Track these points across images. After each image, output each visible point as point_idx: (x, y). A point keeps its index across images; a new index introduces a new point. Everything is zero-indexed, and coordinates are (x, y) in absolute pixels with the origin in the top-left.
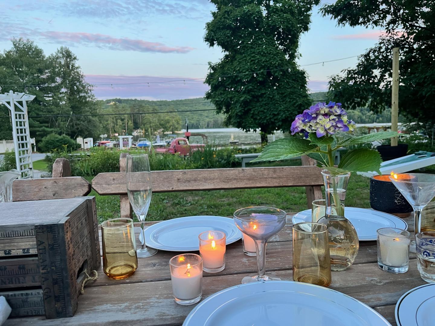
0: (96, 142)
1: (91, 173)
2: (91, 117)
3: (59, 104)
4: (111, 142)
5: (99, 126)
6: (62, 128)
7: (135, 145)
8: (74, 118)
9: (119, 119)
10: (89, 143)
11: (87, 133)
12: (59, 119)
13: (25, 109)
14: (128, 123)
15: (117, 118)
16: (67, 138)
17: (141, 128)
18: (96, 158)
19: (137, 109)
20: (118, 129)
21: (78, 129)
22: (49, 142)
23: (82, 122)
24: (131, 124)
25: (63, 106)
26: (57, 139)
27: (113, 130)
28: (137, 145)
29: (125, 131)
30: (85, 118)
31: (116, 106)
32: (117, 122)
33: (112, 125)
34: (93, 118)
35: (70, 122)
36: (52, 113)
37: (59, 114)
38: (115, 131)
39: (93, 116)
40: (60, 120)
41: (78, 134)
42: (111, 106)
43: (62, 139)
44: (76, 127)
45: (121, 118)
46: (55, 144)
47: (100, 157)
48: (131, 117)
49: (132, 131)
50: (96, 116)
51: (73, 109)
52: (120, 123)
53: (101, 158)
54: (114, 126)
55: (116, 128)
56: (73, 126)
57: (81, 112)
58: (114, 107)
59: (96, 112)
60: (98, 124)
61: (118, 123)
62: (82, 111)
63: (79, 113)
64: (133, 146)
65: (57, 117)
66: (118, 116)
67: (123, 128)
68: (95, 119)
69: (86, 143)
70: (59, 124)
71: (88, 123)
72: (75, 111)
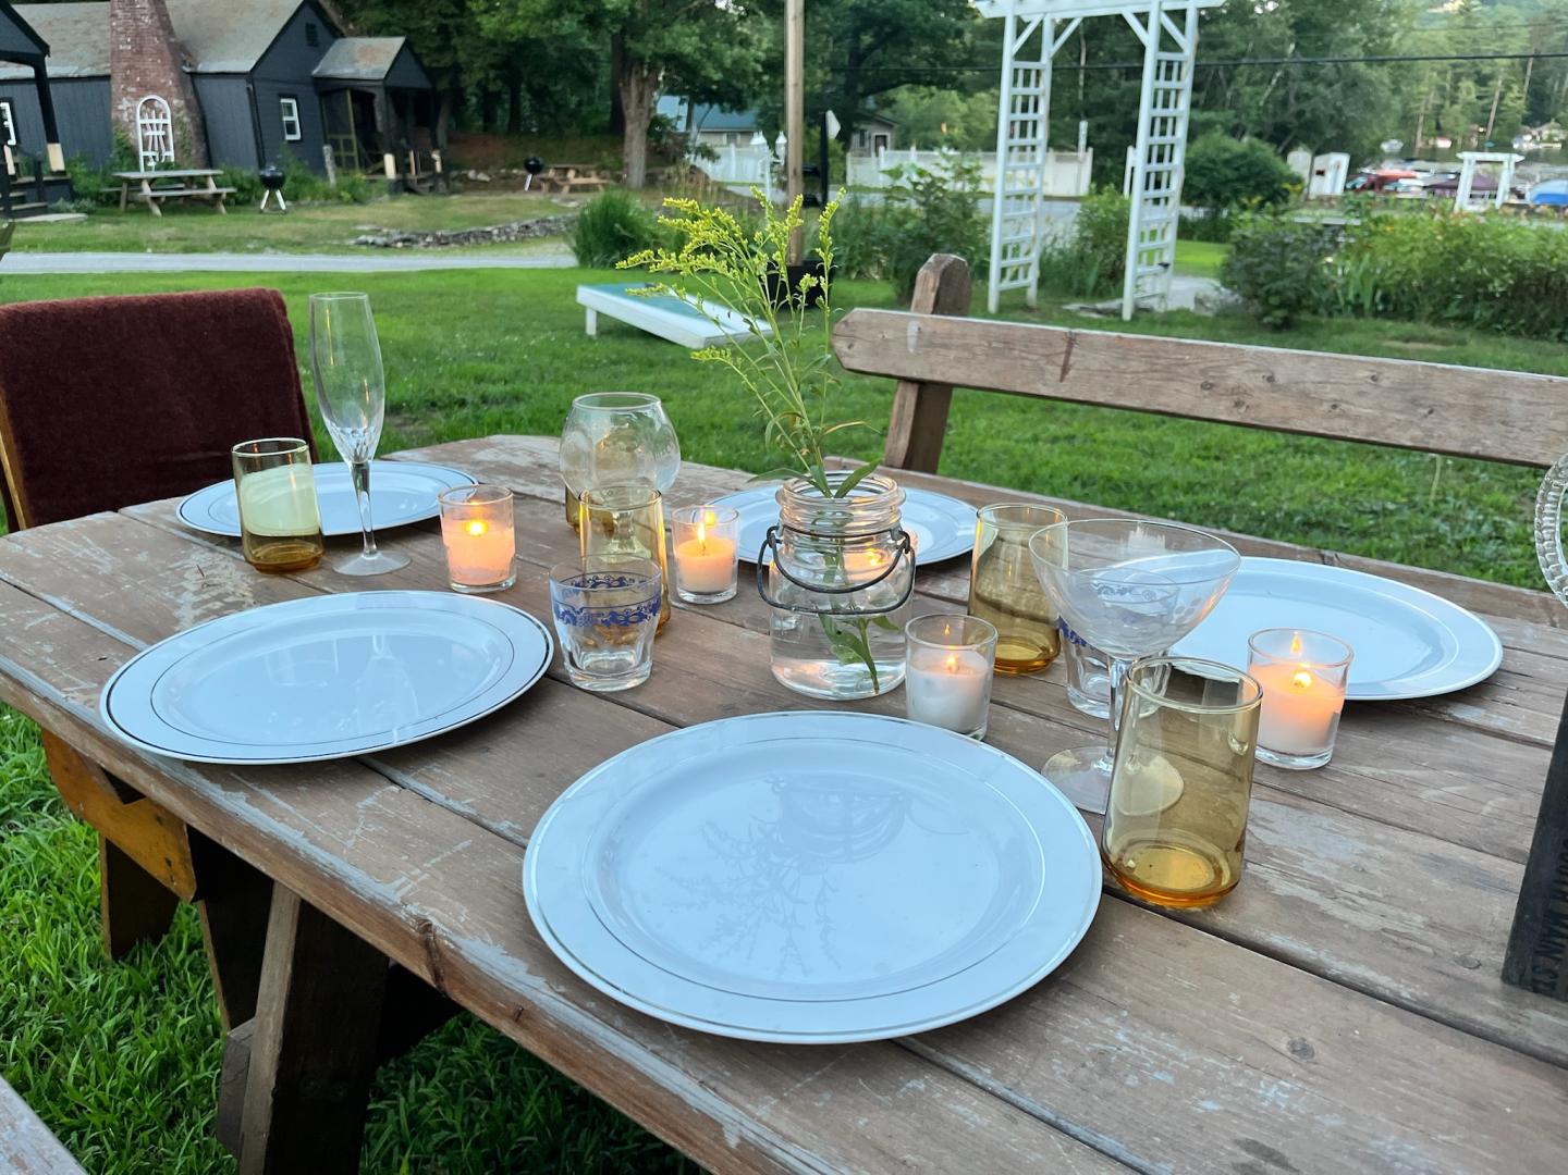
0: (1359, 170)
1: (1374, 304)
2: (1361, 67)
3: (1252, 11)
4: (1419, 175)
5: (1387, 107)
6: (1246, 109)
7: (1521, 196)
8: (1296, 71)
9: (1468, 76)
10: (1329, 175)
11: (1331, 133)
12: (1241, 75)
13: (1188, 41)
14: (1502, 97)
15: (1459, 70)
16: (1263, 150)
17: (1557, 121)
18: (1407, 248)
19: (1561, 29)
20: (1456, 119)
21: (1300, 114)
22: (1199, 163)
23: (1321, 88)
24: (1517, 100)
25: (1264, 23)
26: (1227, 155)
27: (1434, 123)
28: (1528, 196)
29: (1481, 130)
30: (1338, 71)
31: (1469, 18)
32: (1457, 89)
33: (1434, 99)
34: (1369, 71)
35: (1277, 87)
36: (1221, 52)
37: (1243, 54)
38: (1438, 127)
39: (1369, 62)
40: (1242, 80)
41: (1296, 137)
42: (1447, 16)
43: (1244, 156)
44: (1293, 107)
45: (1478, 73)
46: (1215, 174)
47: (1421, 245)
48: (1525, 70)
49: (1514, 132)
50: (1382, 62)
51: (1297, 32)
52: (1469, 93)
53: (1426, 249)
54: (1442, 106)
55: (1449, 115)
56: (1284, 103)
57: (1327, 46)
58: (1460, 21)
59: (1389, 44)
60: (1385, 93)
61: (1462, 95)
62: (1330, 42)
63: (1318, 49)
64: (1515, 201)
65: (1236, 66)
66: (1471, 65)
67: (1480, 115)
68: (1381, 75)
69: (1321, 173)
70: (1237, 94)
71: (1343, 90)
72: (1302, 43)
